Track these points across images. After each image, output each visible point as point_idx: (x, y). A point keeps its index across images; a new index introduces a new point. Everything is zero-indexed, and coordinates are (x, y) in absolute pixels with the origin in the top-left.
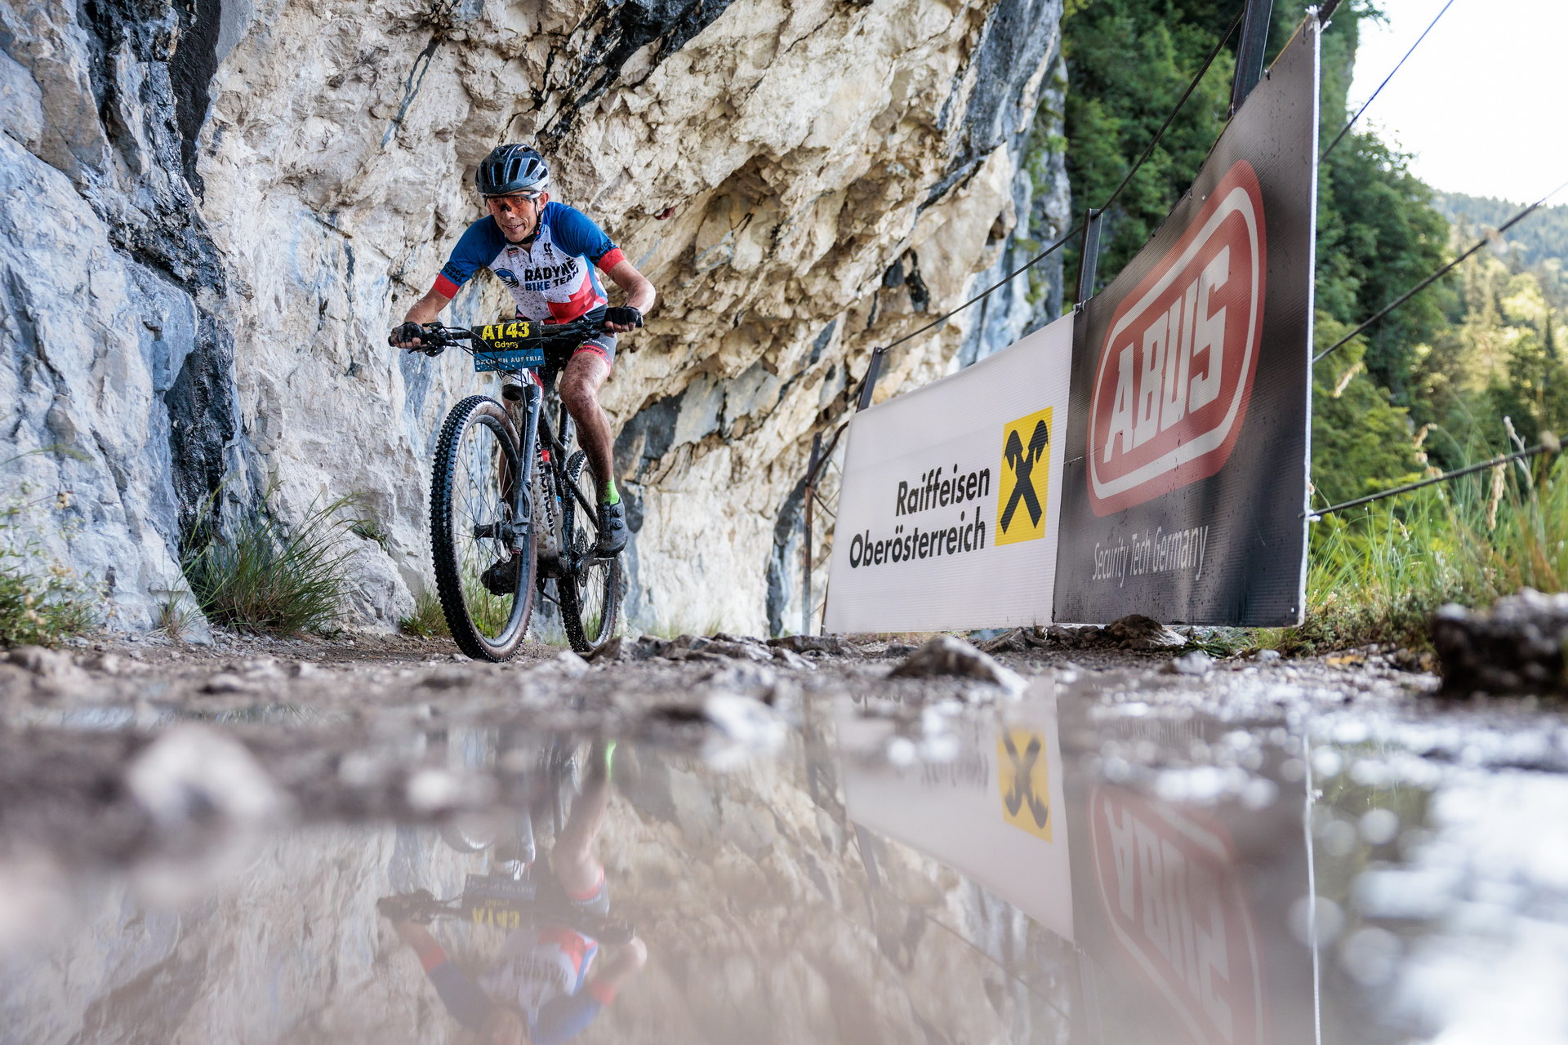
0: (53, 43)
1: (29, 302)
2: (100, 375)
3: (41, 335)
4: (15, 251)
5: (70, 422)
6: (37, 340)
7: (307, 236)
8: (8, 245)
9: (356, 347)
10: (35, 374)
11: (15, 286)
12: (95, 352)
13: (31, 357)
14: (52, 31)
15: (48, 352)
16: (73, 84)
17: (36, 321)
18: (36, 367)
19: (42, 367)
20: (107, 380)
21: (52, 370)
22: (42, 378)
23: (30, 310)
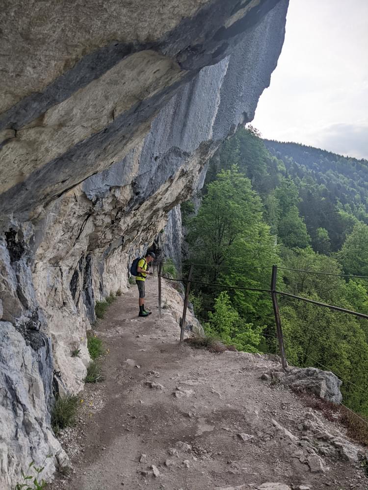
0: (5, 284)
1: (12, 384)
2: (32, 394)
3: (18, 395)
4: (5, 366)
5: (30, 421)
6: (16, 396)
7: (52, 273)
8: (2, 365)
9: (64, 297)
10: (17, 408)
11: (8, 380)
12: (29, 385)
13: (15, 402)
14: (4, 280)
15: (21, 400)
16: (12, 297)
17: (15, 390)
18: (18, 406)
19: (20, 405)
20: (34, 395)
21: (22, 405)
22: (19, 409)
23: (13, 386)
